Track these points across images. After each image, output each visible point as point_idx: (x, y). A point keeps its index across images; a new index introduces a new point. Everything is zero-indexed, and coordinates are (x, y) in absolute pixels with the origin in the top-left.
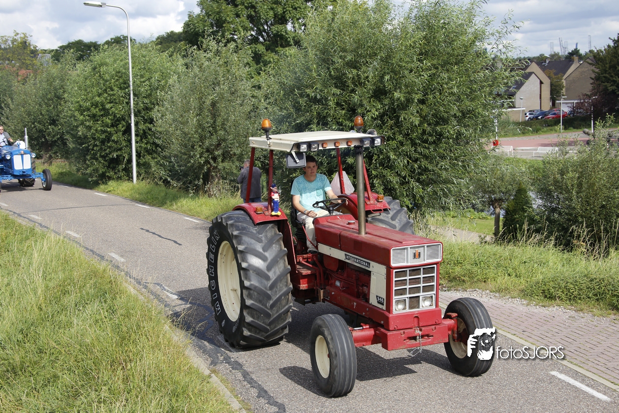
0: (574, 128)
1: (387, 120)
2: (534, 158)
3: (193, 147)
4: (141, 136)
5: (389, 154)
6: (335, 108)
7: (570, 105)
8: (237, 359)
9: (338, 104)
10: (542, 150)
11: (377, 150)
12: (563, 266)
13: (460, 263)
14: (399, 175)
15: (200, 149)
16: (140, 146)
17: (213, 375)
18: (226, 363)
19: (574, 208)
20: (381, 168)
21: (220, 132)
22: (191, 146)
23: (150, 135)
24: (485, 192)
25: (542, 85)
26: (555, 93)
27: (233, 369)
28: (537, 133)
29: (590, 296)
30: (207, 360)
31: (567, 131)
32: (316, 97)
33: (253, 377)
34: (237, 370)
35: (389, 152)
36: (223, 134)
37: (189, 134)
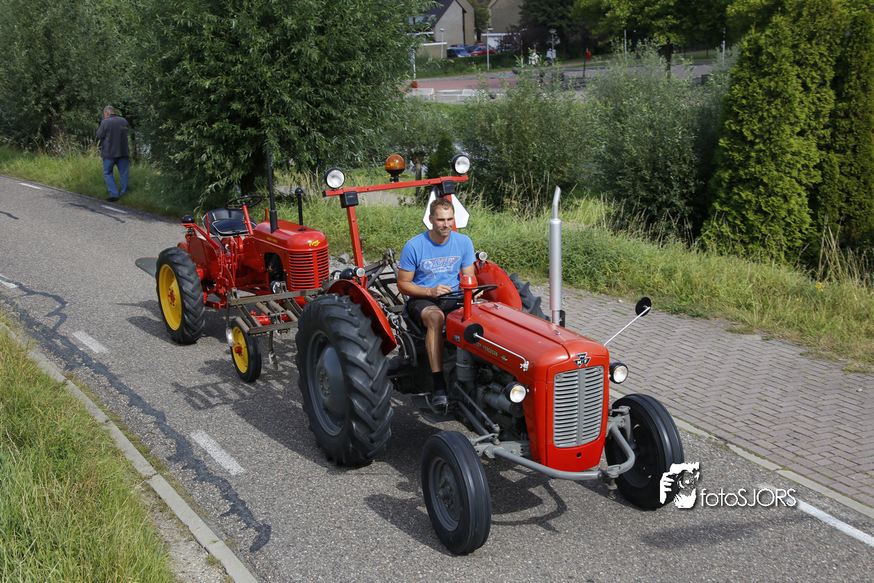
0: (503, 66)
1: (280, 55)
2: (458, 103)
3: (25, 90)
6: (212, 38)
7: (497, 39)
8: (100, 361)
9: (216, 33)
10: (467, 93)
11: (269, 94)
12: (494, 228)
13: (375, 230)
14: (298, 124)
15: (34, 93)
17: (69, 381)
18: (86, 366)
19: (504, 162)
20: (274, 114)
21: (60, 71)
22: (23, 90)
24: (403, 144)
25: (465, 14)
26: (480, 24)
27: (96, 373)
28: (461, 72)
29: (524, 262)
30: (60, 363)
31: (495, 70)
32: (186, 24)
33: (123, 381)
34: (101, 373)
36: (64, 73)
37: (18, 73)
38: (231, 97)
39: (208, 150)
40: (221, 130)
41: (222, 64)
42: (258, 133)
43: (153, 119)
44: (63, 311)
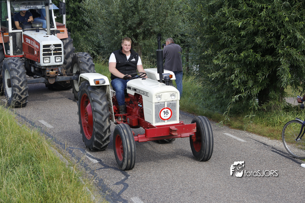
3: (117, 25)
4: (71, 14)
5: (296, 34)
11: (285, 30)
16: (70, 24)
20: (287, 47)
21: (141, 12)
22: (115, 25)
23: (79, 13)
35: (296, 32)
36: (144, 13)
37: (114, 13)
38: (255, 33)
39: (236, 72)
40: (246, 57)
41: (251, 9)
42: (273, 60)
43: (199, 47)
44: (126, 182)
